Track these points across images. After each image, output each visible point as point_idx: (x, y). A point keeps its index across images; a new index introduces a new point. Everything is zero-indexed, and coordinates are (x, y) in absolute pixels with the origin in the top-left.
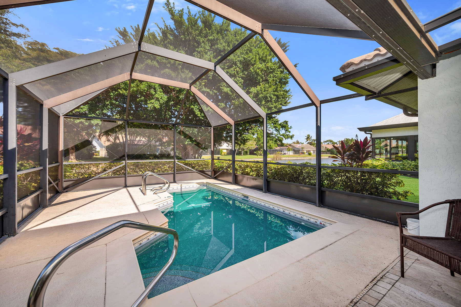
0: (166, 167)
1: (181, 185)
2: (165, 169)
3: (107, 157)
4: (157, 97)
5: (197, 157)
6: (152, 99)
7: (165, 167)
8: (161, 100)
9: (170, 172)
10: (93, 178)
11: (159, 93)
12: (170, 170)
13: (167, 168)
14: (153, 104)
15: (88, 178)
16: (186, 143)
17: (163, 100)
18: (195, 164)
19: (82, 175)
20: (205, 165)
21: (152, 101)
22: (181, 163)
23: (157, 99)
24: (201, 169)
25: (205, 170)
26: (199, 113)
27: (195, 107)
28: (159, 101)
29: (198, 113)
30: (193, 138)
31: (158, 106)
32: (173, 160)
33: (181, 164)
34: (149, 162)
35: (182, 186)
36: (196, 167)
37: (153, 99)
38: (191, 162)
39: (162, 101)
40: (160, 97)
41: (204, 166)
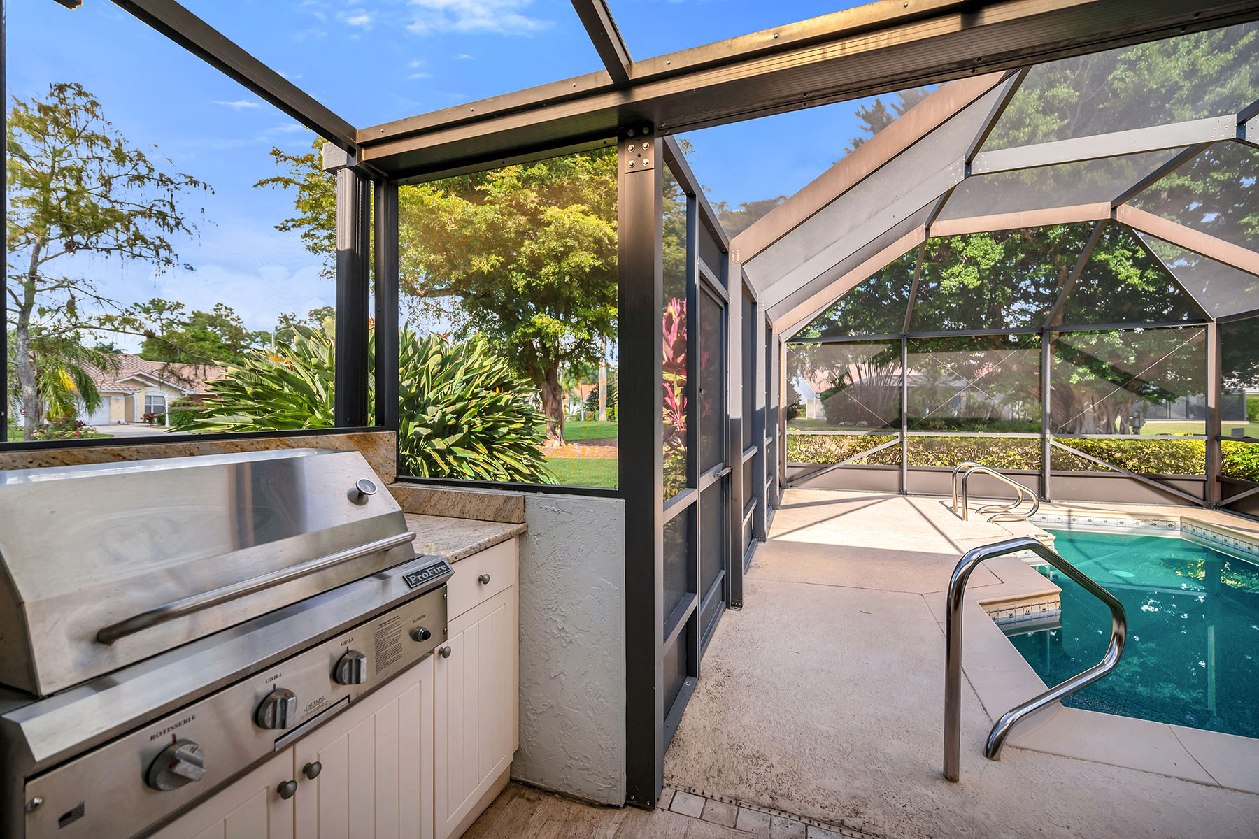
0: (1015, 454)
1: (1070, 511)
2: (1010, 459)
3: (821, 418)
4: (970, 254)
5: (1118, 427)
6: (956, 264)
7: (1012, 453)
8: (984, 261)
9: (1026, 468)
10: (836, 466)
11: (976, 241)
12: (1027, 464)
13: (1018, 457)
14: (957, 277)
15: (825, 465)
16: (1075, 379)
17: (988, 260)
18: (1124, 451)
19: (813, 457)
20: (1173, 456)
21: (956, 269)
22: (1067, 445)
23: (972, 261)
24: (1154, 472)
25: (1170, 473)
26: (1135, 272)
27: (1115, 257)
28: (977, 264)
29: (1128, 273)
30: (1103, 363)
31: (975, 280)
32: (1037, 436)
33: (1069, 449)
34: (961, 438)
35: (1072, 514)
36: (1130, 463)
37: (957, 261)
38: (1107, 445)
39: (985, 264)
40: (982, 254)
41: (1168, 462)
